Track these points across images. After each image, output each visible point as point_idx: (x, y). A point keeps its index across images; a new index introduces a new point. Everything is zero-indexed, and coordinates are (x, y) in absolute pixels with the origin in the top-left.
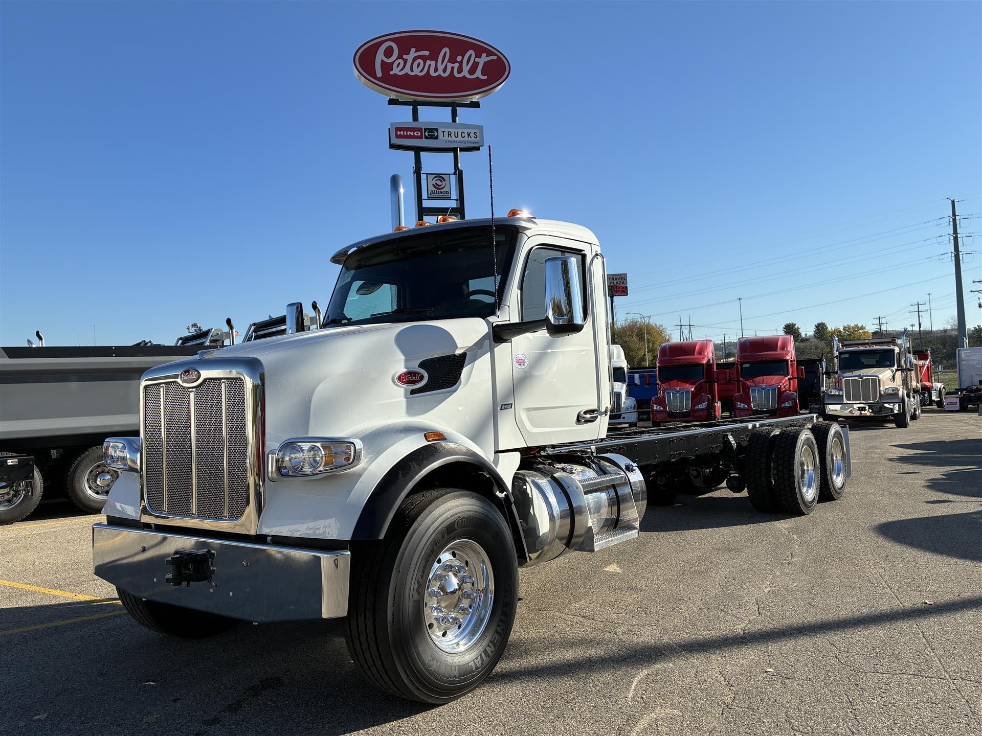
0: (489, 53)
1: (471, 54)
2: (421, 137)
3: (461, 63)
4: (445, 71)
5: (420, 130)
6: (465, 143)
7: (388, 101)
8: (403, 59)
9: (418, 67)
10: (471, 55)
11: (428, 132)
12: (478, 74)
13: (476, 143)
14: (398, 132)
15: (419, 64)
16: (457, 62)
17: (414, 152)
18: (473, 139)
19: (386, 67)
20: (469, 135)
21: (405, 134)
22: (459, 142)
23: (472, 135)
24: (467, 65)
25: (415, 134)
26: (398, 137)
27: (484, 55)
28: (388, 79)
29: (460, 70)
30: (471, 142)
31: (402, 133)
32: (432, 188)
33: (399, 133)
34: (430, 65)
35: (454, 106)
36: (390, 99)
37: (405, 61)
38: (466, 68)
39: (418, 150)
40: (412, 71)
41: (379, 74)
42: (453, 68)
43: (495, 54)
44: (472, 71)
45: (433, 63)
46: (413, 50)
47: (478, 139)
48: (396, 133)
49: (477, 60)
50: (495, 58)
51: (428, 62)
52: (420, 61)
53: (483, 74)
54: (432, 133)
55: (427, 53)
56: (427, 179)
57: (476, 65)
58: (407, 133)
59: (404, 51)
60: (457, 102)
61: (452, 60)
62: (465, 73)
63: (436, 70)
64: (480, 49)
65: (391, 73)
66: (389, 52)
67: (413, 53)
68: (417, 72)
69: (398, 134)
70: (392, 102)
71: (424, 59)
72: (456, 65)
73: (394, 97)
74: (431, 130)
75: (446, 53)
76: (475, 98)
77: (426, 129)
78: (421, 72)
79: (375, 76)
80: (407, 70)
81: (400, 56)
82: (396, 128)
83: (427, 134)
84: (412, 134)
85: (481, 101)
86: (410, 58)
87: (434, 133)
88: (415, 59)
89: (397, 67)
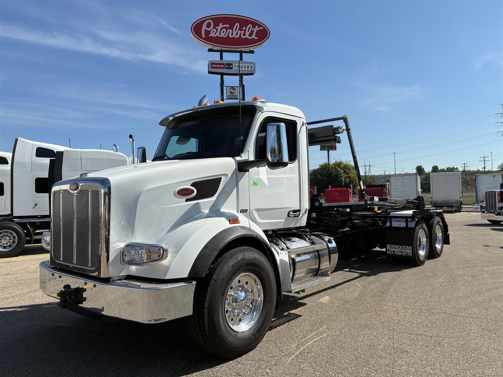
0: (260, 26)
2: (223, 68)
3: (245, 31)
4: (237, 35)
5: (223, 64)
6: (246, 71)
8: (216, 29)
9: (223, 33)
10: (250, 27)
11: (227, 65)
12: (253, 36)
13: (252, 71)
15: (224, 31)
16: (243, 30)
17: (220, 76)
18: (250, 69)
19: (207, 33)
20: (248, 67)
21: (216, 66)
22: (243, 71)
23: (250, 67)
24: (248, 32)
25: (221, 66)
26: (212, 68)
27: (257, 27)
28: (208, 39)
29: (244, 34)
30: (249, 71)
31: (214, 66)
32: (229, 94)
33: (213, 66)
34: (229, 32)
35: (241, 53)
36: (209, 49)
37: (217, 30)
38: (247, 34)
39: (222, 75)
40: (220, 34)
41: (204, 36)
42: (241, 33)
43: (262, 26)
44: (251, 35)
45: (231, 31)
46: (221, 24)
47: (252, 69)
48: (211, 66)
49: (253, 29)
50: (262, 28)
51: (228, 30)
52: (224, 30)
53: (256, 36)
54: (229, 65)
55: (228, 26)
56: (227, 89)
57: (252, 32)
58: (217, 66)
59: (216, 25)
60: (243, 50)
61: (241, 29)
62: (247, 36)
63: (232, 34)
64: (255, 24)
65: (210, 36)
66: (209, 25)
67: (221, 26)
68: (222, 35)
70: (210, 50)
71: (227, 28)
72: (243, 32)
73: (211, 48)
74: (229, 64)
75: (237, 25)
76: (251, 49)
77: (226, 64)
78: (225, 35)
79: (201, 37)
80: (218, 34)
81: (214, 27)
82: (211, 63)
83: (227, 67)
84: (219, 66)
85: (255, 50)
86: (219, 28)
87: (230, 66)
88: (222, 29)
89: (213, 33)
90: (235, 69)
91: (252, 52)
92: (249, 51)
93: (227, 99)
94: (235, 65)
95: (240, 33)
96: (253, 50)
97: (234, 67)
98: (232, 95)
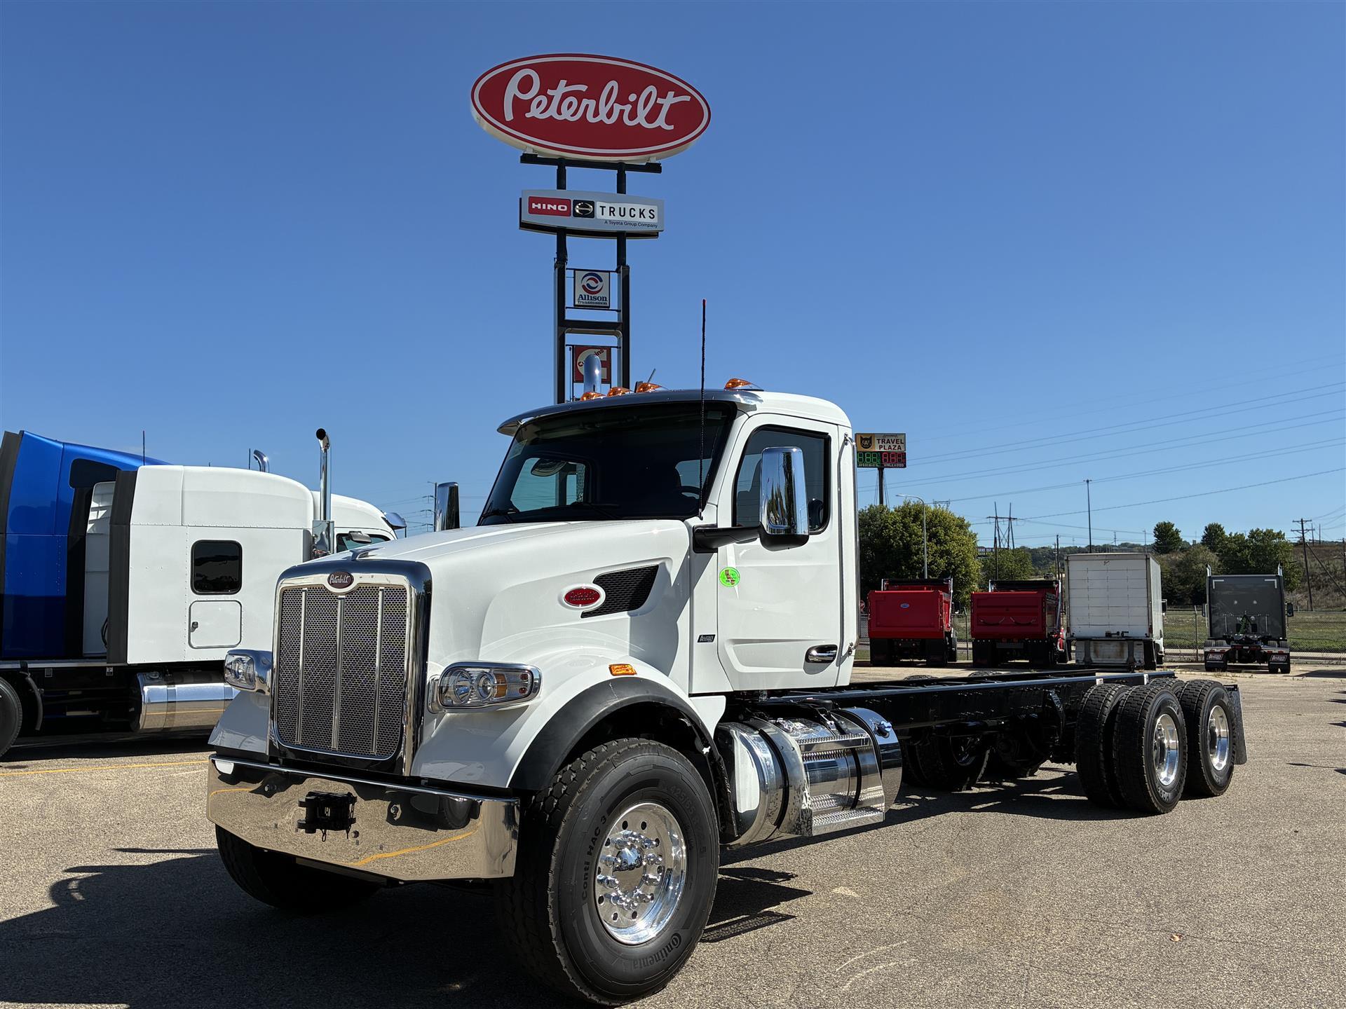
0: (679, 92)
1: (651, 92)
2: (567, 214)
3: (635, 104)
4: (609, 115)
5: (567, 202)
6: (635, 225)
7: (521, 157)
8: (547, 95)
9: (568, 108)
10: (650, 94)
11: (579, 207)
12: (660, 122)
13: (652, 226)
14: (533, 204)
15: (570, 105)
16: (629, 103)
17: (556, 236)
18: (647, 220)
19: (521, 107)
20: (641, 213)
21: (544, 207)
22: (627, 223)
23: (646, 213)
24: (644, 109)
25: (560, 209)
26: (532, 211)
28: (523, 124)
29: (633, 115)
30: (645, 225)
31: (539, 206)
32: (580, 291)
34: (587, 106)
35: (621, 169)
36: (524, 154)
37: (550, 99)
38: (642, 113)
39: (562, 233)
40: (559, 112)
41: (509, 116)
42: (622, 112)
43: (686, 93)
44: (651, 117)
45: (592, 103)
46: (563, 82)
48: (530, 206)
49: (660, 101)
50: (688, 98)
51: (585, 102)
52: (573, 99)
53: (668, 122)
54: (585, 206)
55: (583, 88)
56: (574, 277)
57: (657, 108)
58: (547, 207)
59: (548, 83)
60: (626, 163)
61: (622, 100)
62: (641, 119)
63: (596, 114)
64: (664, 87)
65: (528, 115)
66: (525, 85)
67: (562, 87)
68: (566, 115)
69: (533, 207)
70: (527, 159)
71: (580, 96)
72: (628, 108)
74: (585, 204)
75: (613, 88)
76: (654, 159)
77: (576, 202)
78: (573, 115)
79: (500, 117)
80: (552, 112)
81: (542, 91)
82: (530, 198)
83: (577, 211)
84: (554, 208)
85: (664, 163)
86: (557, 94)
87: (588, 207)
88: (565, 96)
89: (538, 107)
90: (603, 217)
91: (656, 168)
92: (644, 164)
93: (576, 307)
94: (603, 207)
95: (621, 110)
96: (657, 162)
97: (598, 211)
98: (590, 295)
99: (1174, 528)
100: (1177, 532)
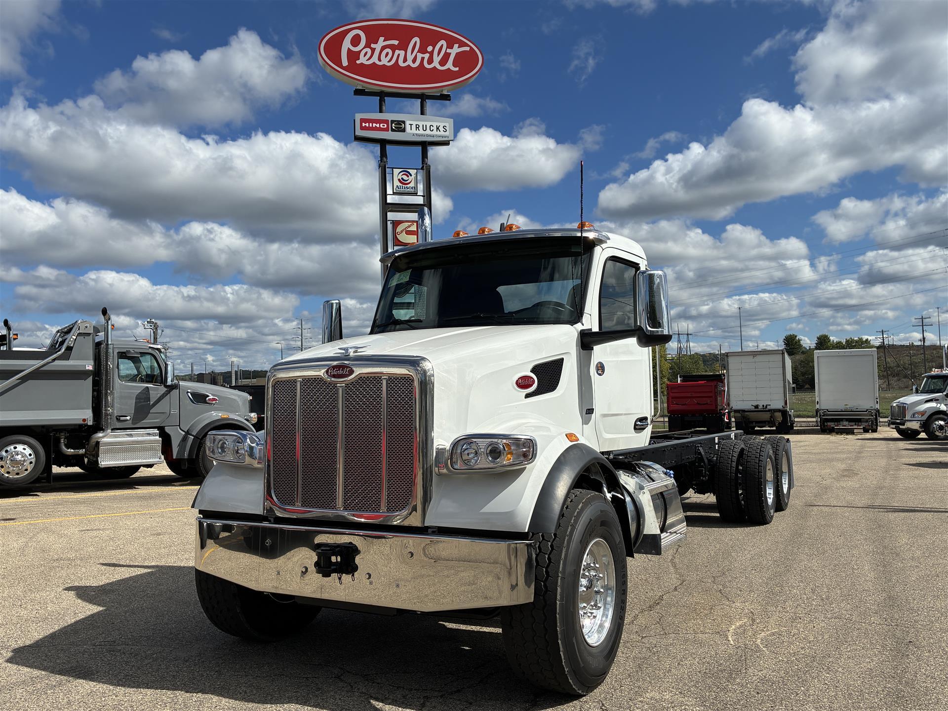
0: (462, 44)
1: (442, 45)
2: (387, 130)
3: (432, 53)
4: (414, 61)
5: (386, 122)
6: (433, 136)
7: (354, 91)
8: (371, 48)
9: (386, 57)
11: (395, 125)
12: (449, 65)
13: (445, 137)
14: (363, 123)
15: (387, 54)
16: (428, 52)
17: (379, 146)
18: (442, 133)
19: (353, 56)
20: (438, 128)
21: (371, 124)
22: (428, 136)
23: (441, 128)
24: (438, 56)
25: (381, 126)
26: (362, 128)
27: (456, 46)
28: (354, 68)
29: (430, 61)
30: (440, 137)
31: (367, 125)
32: (397, 183)
33: (364, 125)
34: (399, 55)
35: (423, 99)
36: (356, 89)
37: (373, 50)
38: (437, 59)
40: (380, 60)
41: (345, 63)
42: (423, 59)
43: (468, 45)
44: (443, 62)
45: (402, 53)
46: (382, 39)
47: (447, 133)
48: (361, 124)
49: (449, 51)
50: (468, 49)
51: (397, 52)
52: (389, 50)
53: (454, 65)
54: (399, 125)
55: (396, 42)
56: (393, 174)
57: (447, 56)
58: (372, 125)
59: (372, 39)
60: (427, 94)
61: (423, 50)
62: (436, 64)
63: (405, 60)
64: (451, 41)
65: (358, 62)
66: (356, 41)
67: (381, 42)
68: (385, 61)
70: (358, 92)
71: (393, 48)
72: (427, 56)
74: (399, 123)
75: (416, 42)
76: (446, 91)
77: (392, 122)
78: (389, 61)
80: (375, 59)
81: (367, 45)
82: (361, 119)
83: (394, 128)
84: (378, 126)
86: (378, 47)
87: (401, 125)
89: (365, 56)
91: (447, 98)
92: (439, 95)
93: (394, 193)
95: (422, 57)
96: (448, 93)
99: (797, 338)
100: (799, 340)
